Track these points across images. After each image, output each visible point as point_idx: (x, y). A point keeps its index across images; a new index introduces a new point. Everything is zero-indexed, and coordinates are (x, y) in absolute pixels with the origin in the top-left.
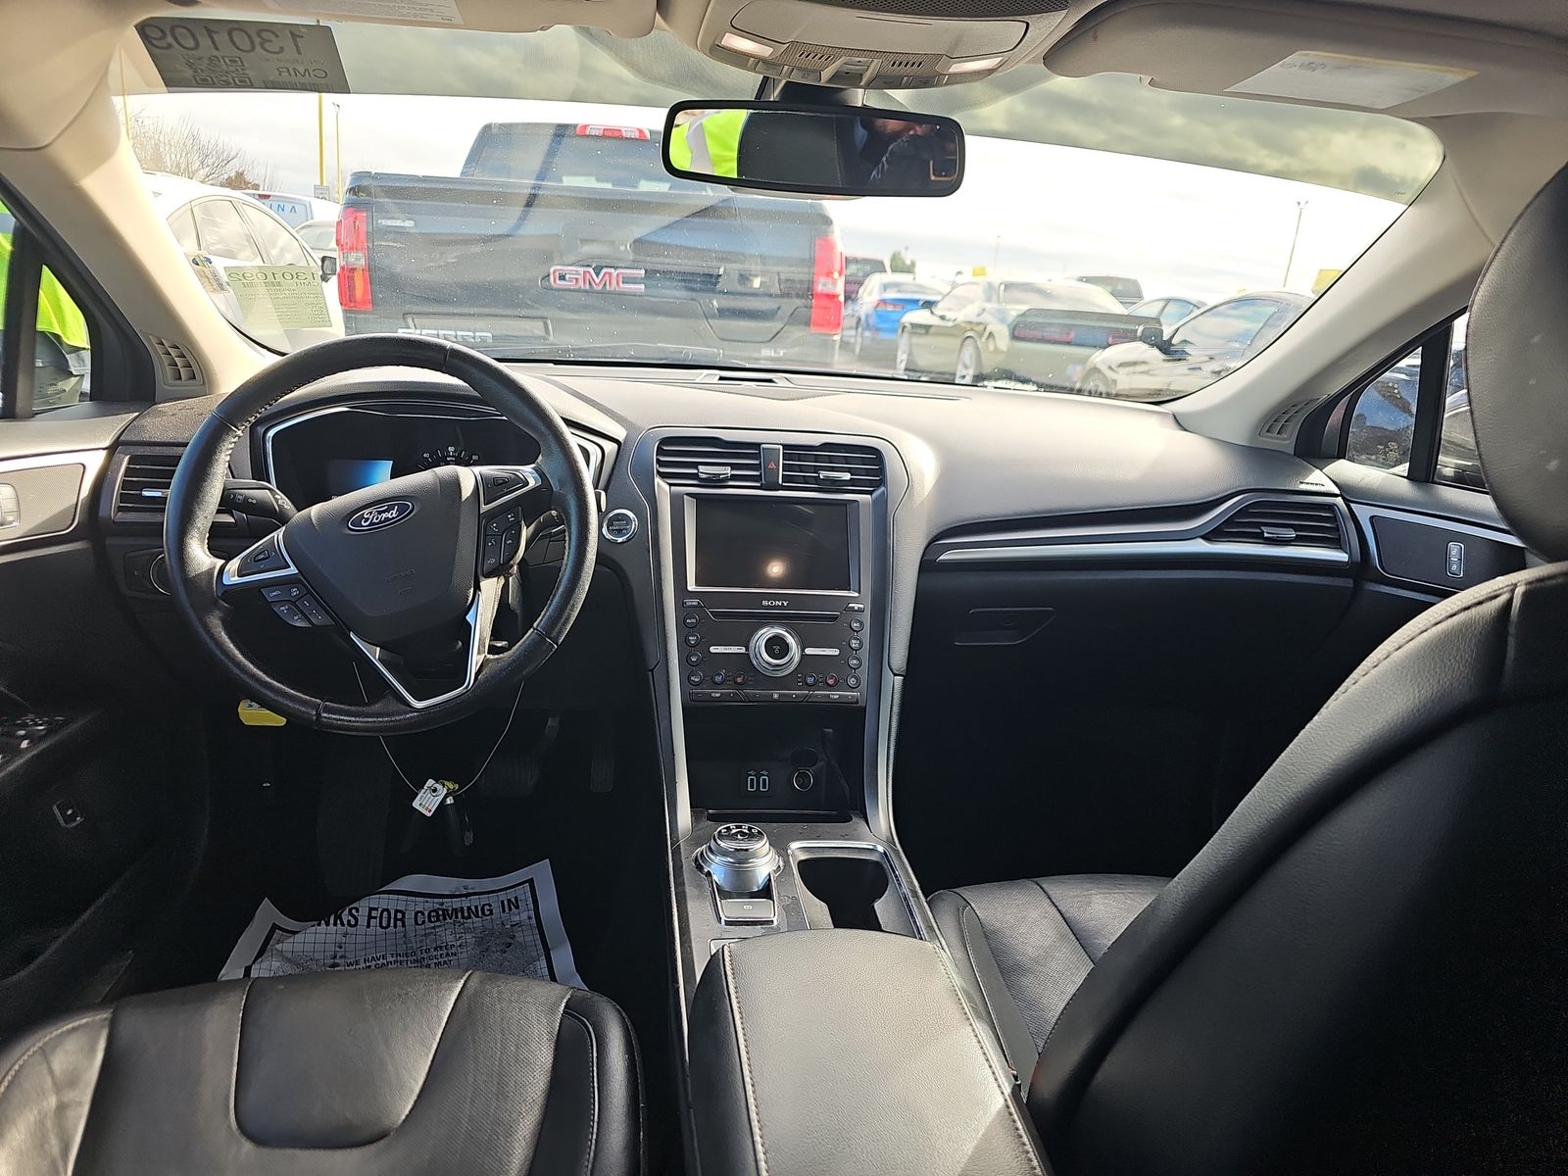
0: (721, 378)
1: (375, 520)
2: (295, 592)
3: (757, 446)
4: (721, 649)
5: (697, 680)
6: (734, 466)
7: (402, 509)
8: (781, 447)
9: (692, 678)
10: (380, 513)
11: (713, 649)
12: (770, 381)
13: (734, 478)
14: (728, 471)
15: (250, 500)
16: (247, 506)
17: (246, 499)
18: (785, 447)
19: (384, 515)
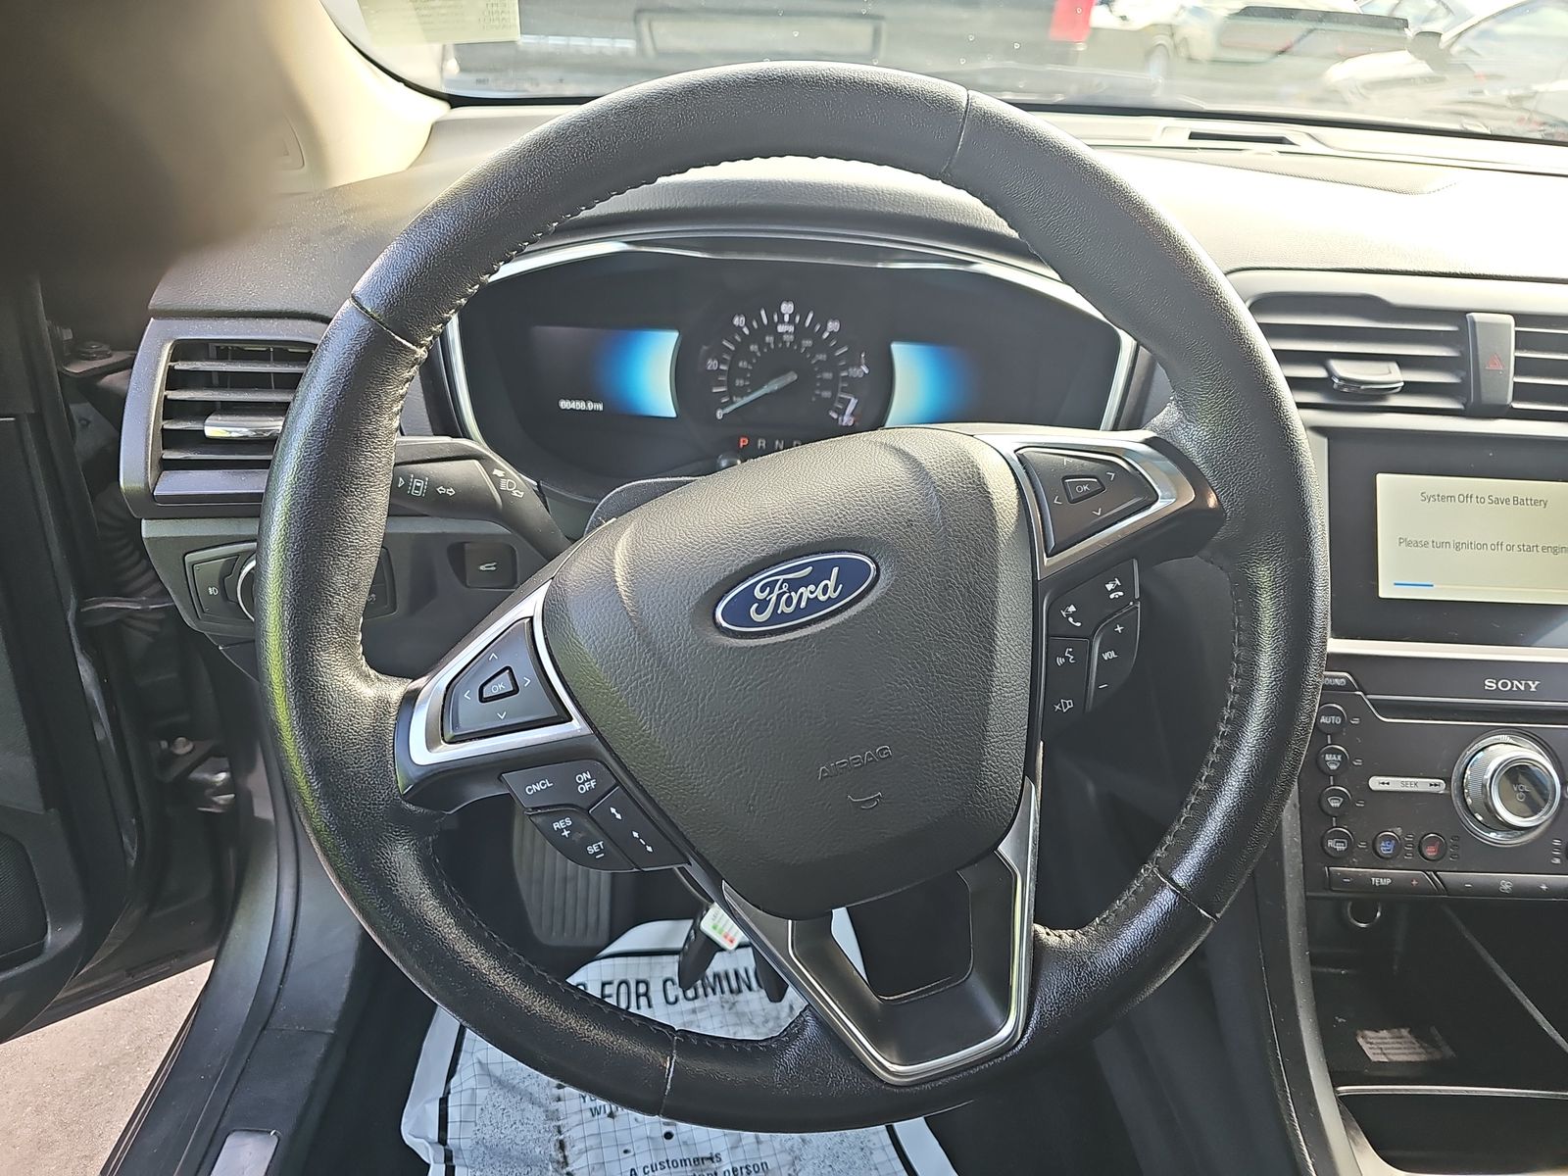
0: (1193, 136)
1: (782, 607)
2: (586, 782)
3: (1459, 316)
4: (1396, 784)
5: (1340, 847)
6: (1404, 362)
7: (852, 576)
8: (1510, 320)
9: (1330, 843)
10: (794, 585)
11: (1375, 783)
12: (1280, 140)
13: (1410, 388)
14: (1394, 375)
15: (441, 490)
16: (437, 502)
17: (432, 487)
18: (1520, 318)
19: (806, 592)
